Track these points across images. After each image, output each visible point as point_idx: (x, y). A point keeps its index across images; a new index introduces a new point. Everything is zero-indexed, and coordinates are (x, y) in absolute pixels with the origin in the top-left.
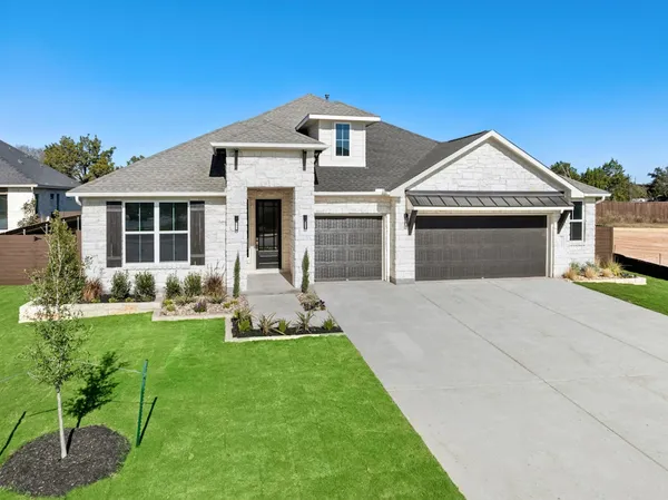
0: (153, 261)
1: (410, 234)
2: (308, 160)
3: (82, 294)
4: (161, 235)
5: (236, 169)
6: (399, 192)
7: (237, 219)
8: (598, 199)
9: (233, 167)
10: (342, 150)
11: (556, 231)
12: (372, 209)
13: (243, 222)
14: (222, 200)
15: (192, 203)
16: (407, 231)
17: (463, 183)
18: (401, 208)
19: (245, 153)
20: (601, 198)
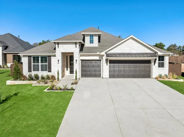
0: (39, 71)
1: (107, 65)
2: (77, 45)
4: (41, 65)
5: (58, 48)
6: (103, 53)
7: (58, 60)
8: (169, 55)
11: (153, 65)
12: (97, 58)
13: (60, 61)
14: (55, 56)
15: (48, 56)
16: (106, 64)
17: (123, 50)
18: (105, 58)
20: (170, 55)
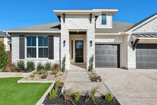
0: (36, 57)
1: (133, 50)
2: (92, 19)
3: (6, 68)
4: (39, 48)
9: (63, 22)
10: (104, 22)
15: (49, 36)
19: (68, 16)
